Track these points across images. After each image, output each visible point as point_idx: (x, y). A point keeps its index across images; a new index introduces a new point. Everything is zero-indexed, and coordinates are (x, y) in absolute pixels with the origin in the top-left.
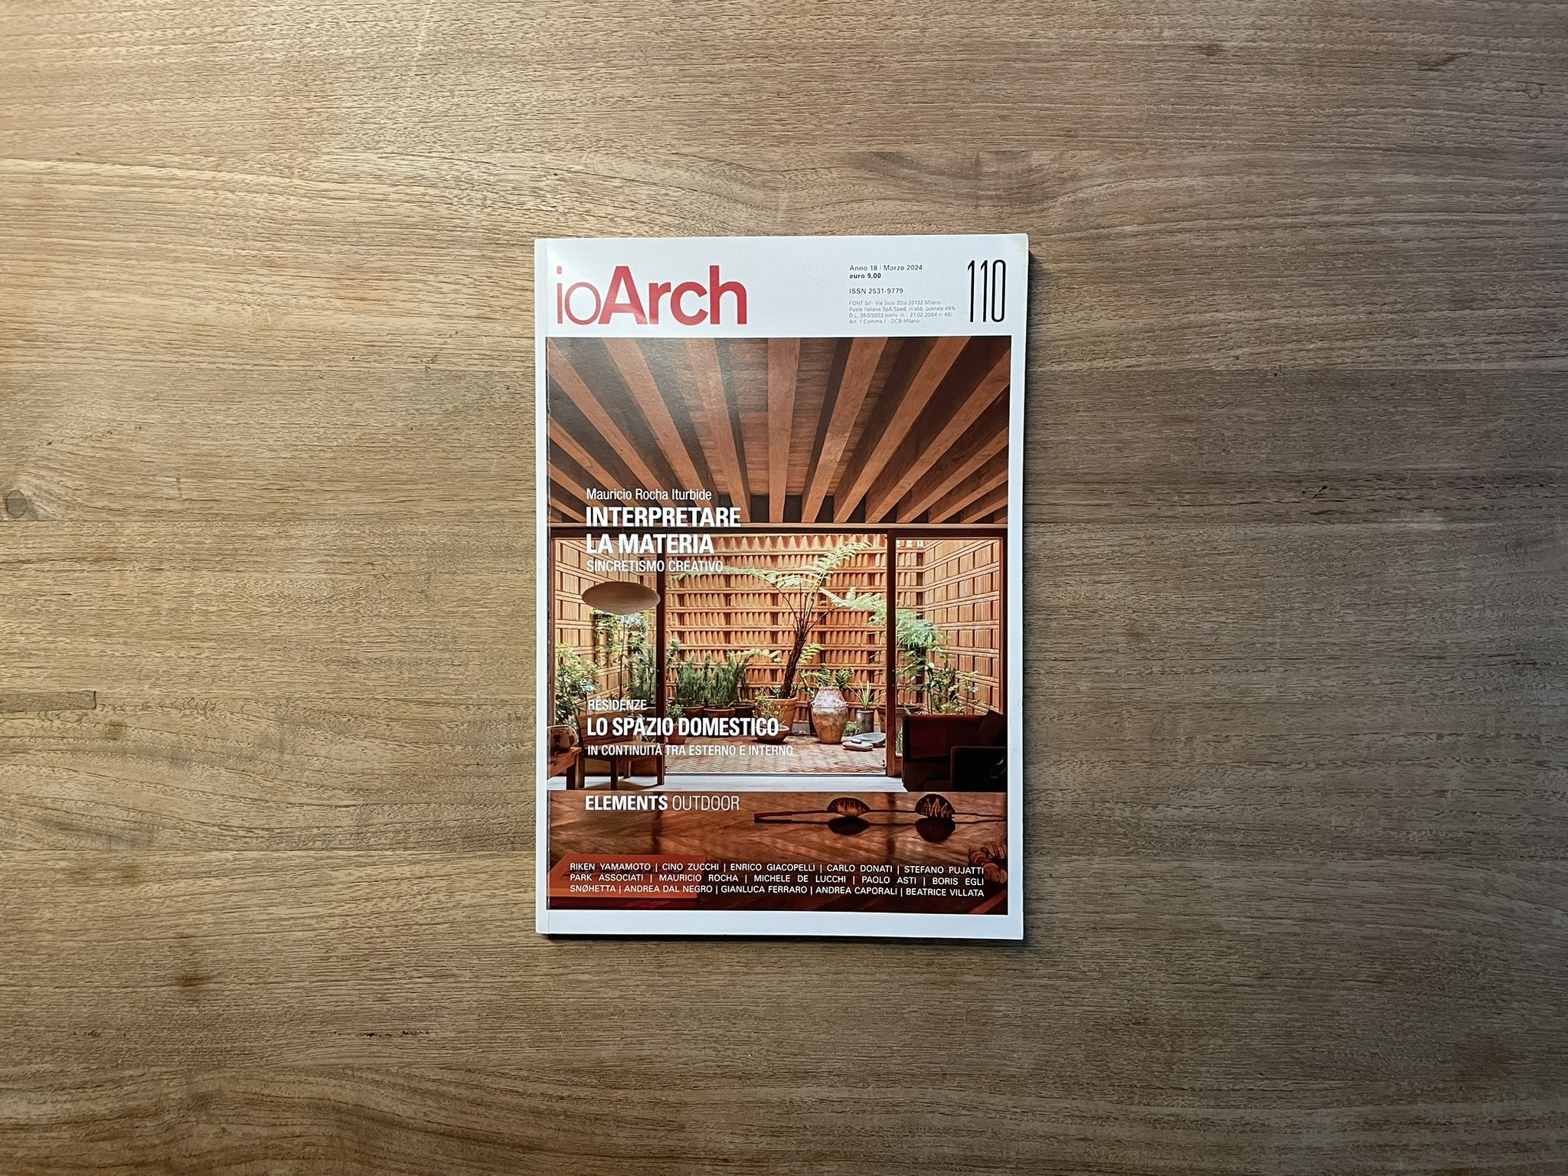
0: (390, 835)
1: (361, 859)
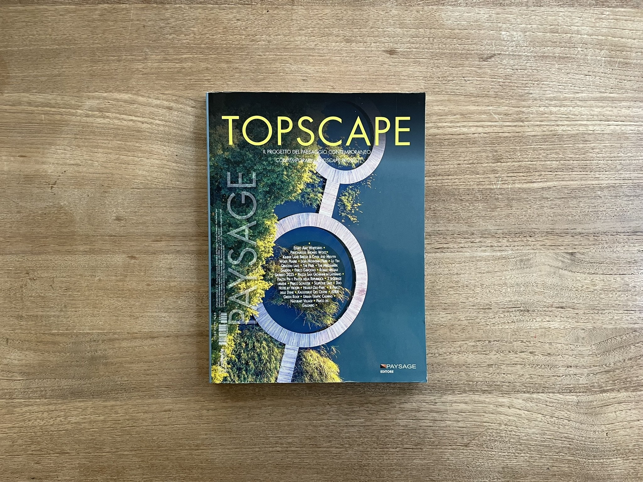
0: (39, 392)
1: (27, 403)
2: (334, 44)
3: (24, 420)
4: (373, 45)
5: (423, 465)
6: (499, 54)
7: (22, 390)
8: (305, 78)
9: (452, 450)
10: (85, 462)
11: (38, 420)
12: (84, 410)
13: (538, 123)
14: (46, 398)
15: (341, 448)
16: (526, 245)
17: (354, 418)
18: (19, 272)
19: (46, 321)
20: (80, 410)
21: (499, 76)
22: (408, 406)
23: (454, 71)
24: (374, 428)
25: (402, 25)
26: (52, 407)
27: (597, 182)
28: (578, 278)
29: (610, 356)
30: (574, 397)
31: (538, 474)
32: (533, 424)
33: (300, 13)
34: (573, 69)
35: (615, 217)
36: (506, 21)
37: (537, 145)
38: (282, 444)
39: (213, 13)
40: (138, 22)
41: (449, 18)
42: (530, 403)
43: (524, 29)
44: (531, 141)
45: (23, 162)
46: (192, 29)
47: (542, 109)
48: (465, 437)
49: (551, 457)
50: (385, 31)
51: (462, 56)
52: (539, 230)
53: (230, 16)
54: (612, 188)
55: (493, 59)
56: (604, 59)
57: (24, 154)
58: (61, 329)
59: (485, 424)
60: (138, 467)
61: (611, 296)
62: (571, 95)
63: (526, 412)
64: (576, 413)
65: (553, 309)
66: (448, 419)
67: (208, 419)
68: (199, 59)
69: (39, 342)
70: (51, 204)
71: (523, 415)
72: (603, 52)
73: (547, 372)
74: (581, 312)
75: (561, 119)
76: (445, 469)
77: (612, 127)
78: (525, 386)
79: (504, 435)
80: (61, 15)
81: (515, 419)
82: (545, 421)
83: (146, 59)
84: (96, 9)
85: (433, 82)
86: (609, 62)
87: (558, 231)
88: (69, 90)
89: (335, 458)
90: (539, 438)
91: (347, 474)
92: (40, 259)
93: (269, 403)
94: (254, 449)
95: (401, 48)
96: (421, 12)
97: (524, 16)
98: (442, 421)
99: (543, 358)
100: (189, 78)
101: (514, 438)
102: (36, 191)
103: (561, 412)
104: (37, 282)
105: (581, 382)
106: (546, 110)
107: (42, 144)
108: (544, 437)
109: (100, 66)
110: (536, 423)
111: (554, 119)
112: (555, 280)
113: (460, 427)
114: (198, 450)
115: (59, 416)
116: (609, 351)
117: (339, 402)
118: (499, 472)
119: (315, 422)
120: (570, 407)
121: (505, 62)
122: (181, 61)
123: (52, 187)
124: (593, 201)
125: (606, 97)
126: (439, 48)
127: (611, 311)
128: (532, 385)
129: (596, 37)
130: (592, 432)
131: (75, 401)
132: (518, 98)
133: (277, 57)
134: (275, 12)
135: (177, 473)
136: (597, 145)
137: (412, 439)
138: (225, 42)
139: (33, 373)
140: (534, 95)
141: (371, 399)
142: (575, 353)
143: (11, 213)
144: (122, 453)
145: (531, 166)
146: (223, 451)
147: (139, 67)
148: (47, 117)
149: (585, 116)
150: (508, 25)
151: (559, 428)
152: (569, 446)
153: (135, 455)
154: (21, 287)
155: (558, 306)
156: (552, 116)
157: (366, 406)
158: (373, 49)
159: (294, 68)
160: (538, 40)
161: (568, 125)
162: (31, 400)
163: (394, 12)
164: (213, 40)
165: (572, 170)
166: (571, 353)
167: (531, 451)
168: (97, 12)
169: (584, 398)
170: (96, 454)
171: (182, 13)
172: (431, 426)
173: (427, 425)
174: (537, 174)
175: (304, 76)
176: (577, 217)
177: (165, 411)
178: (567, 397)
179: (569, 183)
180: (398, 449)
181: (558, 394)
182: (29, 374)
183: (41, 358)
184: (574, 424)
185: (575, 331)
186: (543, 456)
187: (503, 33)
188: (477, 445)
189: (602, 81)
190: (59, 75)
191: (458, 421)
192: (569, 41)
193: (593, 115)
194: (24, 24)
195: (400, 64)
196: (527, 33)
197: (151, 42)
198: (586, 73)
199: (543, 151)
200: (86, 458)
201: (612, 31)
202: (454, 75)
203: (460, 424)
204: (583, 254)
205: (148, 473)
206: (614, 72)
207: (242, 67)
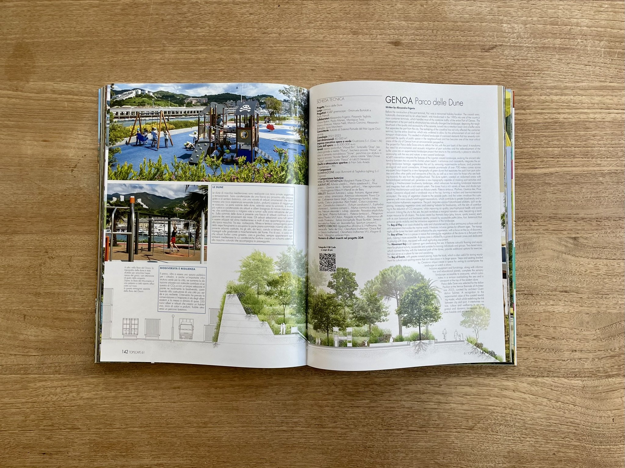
2: (341, 36)
3: (37, 396)
4: (379, 37)
5: (427, 448)
6: (501, 45)
7: (37, 366)
8: (313, 68)
9: (456, 433)
10: (96, 438)
11: (52, 396)
12: (96, 386)
13: (539, 111)
14: (59, 374)
15: (346, 429)
16: (529, 230)
17: (359, 398)
18: (38, 250)
19: (62, 298)
20: (93, 386)
21: (501, 66)
22: (412, 388)
23: (457, 61)
24: (379, 409)
25: (407, 18)
26: (65, 383)
27: (598, 168)
28: (582, 263)
29: (615, 341)
30: (579, 381)
31: (544, 459)
32: (538, 408)
33: (309, 7)
34: (573, 59)
35: (618, 203)
36: (507, 14)
37: (539, 132)
38: (287, 423)
39: (227, 8)
40: (157, 16)
41: (452, 11)
42: (535, 387)
43: (525, 21)
44: (533, 129)
45: (46, 146)
46: (208, 22)
47: (543, 98)
48: (470, 421)
49: (557, 442)
50: (390, 24)
51: (464, 47)
52: (542, 215)
53: (244, 10)
54: (614, 175)
55: (495, 50)
56: (603, 49)
57: (47, 139)
58: (77, 306)
59: (490, 407)
60: (147, 443)
61: (615, 281)
62: (571, 85)
63: (531, 396)
64: (582, 398)
65: (557, 293)
66: (453, 402)
67: (216, 397)
68: (214, 50)
69: (56, 319)
70: (71, 186)
71: (528, 399)
72: (602, 43)
73: (552, 356)
74: (585, 296)
75: (562, 107)
76: (450, 452)
77: (613, 115)
78: (530, 370)
79: (509, 419)
80: (85, 9)
81: (520, 403)
82: (551, 405)
83: (163, 50)
84: (118, 4)
85: (437, 72)
86: (609, 53)
87: (560, 216)
88: (91, 79)
89: (340, 438)
90: (544, 423)
91: (351, 455)
92: (59, 238)
93: (275, 382)
94: (260, 428)
95: (405, 40)
96: (425, 6)
97: (524, 9)
98: (446, 403)
99: (548, 342)
100: (203, 68)
101: (519, 422)
102: (57, 173)
103: (568, 397)
104: (56, 260)
105: (586, 367)
106: (547, 98)
107: (65, 130)
108: (550, 421)
109: (120, 57)
110: (542, 407)
111: (555, 107)
112: (559, 264)
113: (465, 410)
114: (205, 427)
115: (71, 392)
116: (613, 336)
117: (344, 383)
118: (504, 457)
119: (320, 402)
120: (575, 391)
121: (506, 52)
122: (197, 52)
123: (72, 170)
124: (595, 187)
125: (606, 86)
126: (443, 40)
127: (615, 296)
128: (537, 369)
129: (596, 29)
130: (598, 418)
131: (87, 376)
132: (519, 86)
133: (288, 48)
134: (286, 6)
135: (184, 450)
136: (598, 132)
137: (417, 422)
138: (238, 35)
139: (48, 349)
140: (535, 84)
141: (376, 380)
142: (579, 337)
143: (33, 194)
144: (132, 429)
145: (533, 153)
146: (230, 429)
147: (158, 58)
148: (70, 105)
149: (586, 105)
150: (509, 17)
151: (565, 413)
152: (575, 431)
153: (143, 432)
154: (40, 265)
155: (562, 290)
156: (554, 104)
157: (371, 386)
158: (378, 41)
159: (303, 58)
160: (538, 32)
161: (569, 113)
162: (45, 376)
163: (399, 6)
164: (227, 32)
165: (574, 156)
166: (575, 337)
167: (537, 435)
168: (119, 7)
169: (590, 383)
170: (106, 430)
171: (199, 7)
172: (435, 409)
173: (432, 407)
174: (539, 160)
175: (313, 66)
176: (579, 203)
177: (175, 388)
178: (573, 382)
179: (570, 169)
180: (402, 431)
181: (563, 379)
182: (44, 349)
183: (57, 334)
184: (579, 409)
185: (580, 315)
186: (548, 441)
187: (505, 25)
188: (482, 429)
189: (601, 71)
190: (82, 65)
191: (463, 404)
192: (569, 33)
193: (594, 104)
194: (51, 17)
195: (405, 55)
196: (528, 26)
197: (169, 34)
198: (586, 63)
199: (544, 138)
200: (97, 434)
201: (611, 23)
202: (457, 65)
203: (465, 407)
204: (586, 239)
205: (157, 450)
206: (614, 62)
207: (253, 58)
